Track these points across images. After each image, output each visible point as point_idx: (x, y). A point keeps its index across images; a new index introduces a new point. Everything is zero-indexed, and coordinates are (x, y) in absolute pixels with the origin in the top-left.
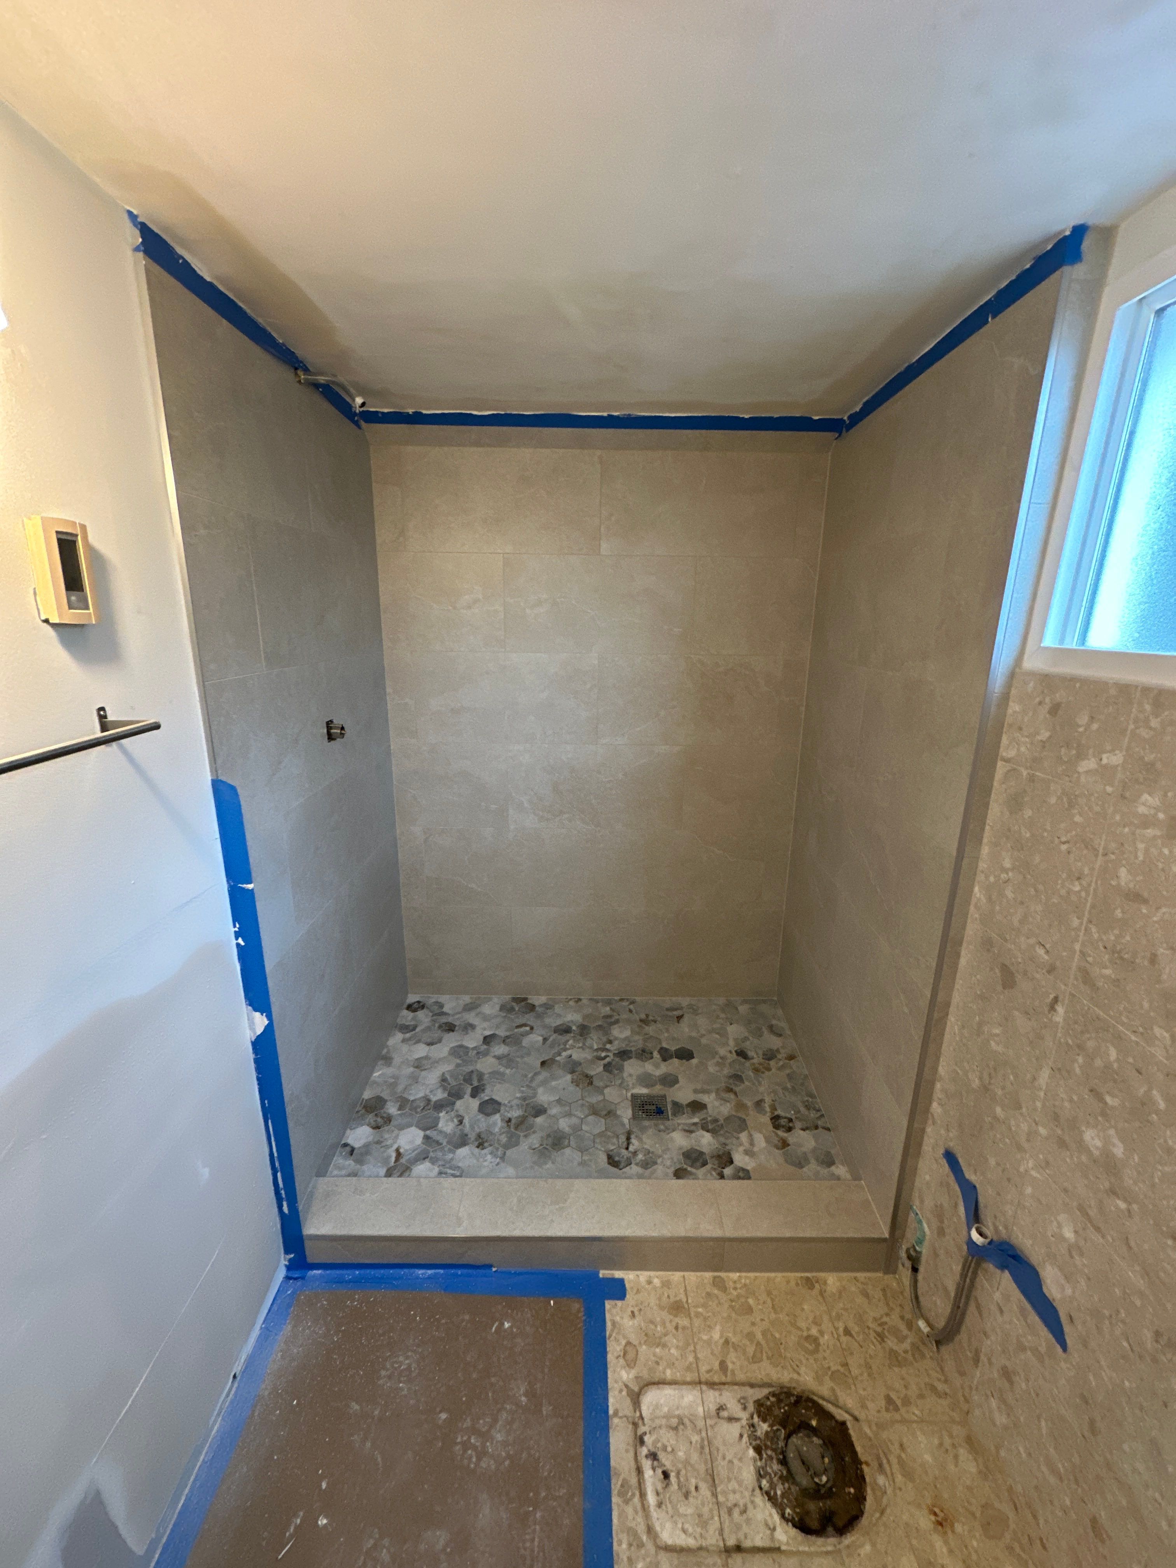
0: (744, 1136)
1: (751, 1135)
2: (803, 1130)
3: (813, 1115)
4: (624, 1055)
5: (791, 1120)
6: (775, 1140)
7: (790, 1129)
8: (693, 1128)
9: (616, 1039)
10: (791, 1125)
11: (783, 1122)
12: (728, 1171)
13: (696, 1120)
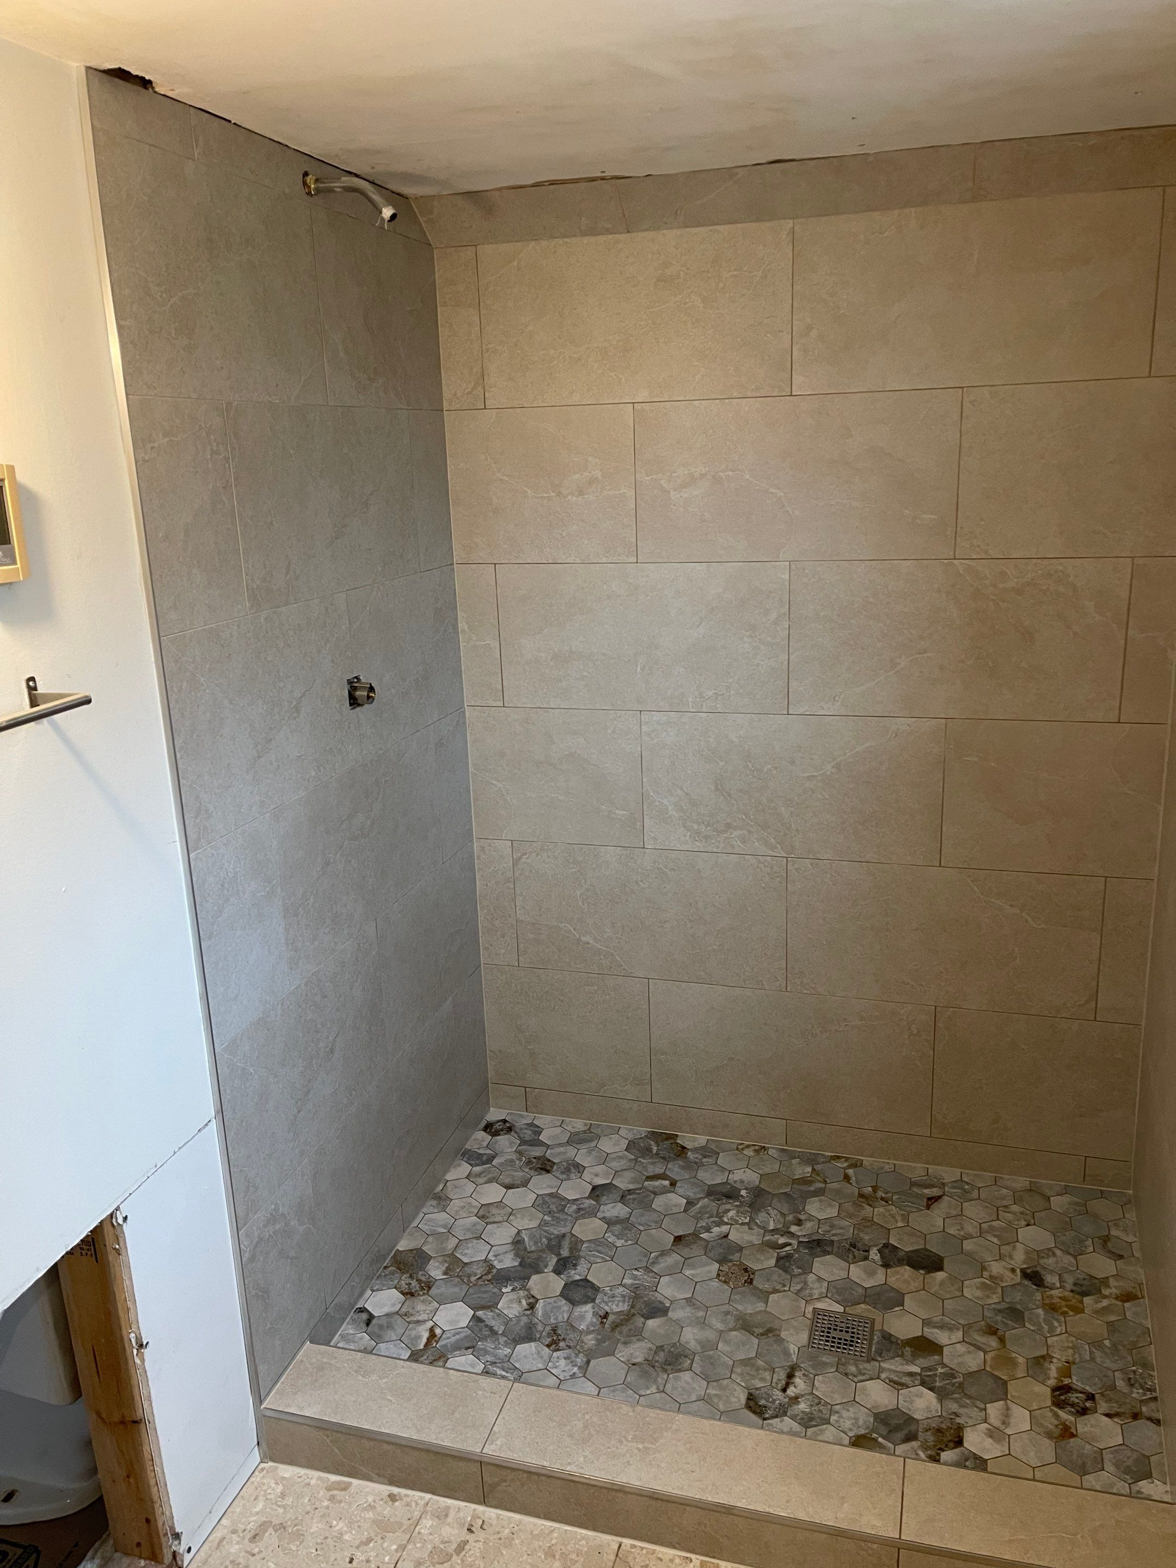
0: (994, 1410)
1: (1008, 1409)
2: (1108, 1415)
3: (1137, 1394)
4: (817, 1246)
5: (1091, 1397)
6: (1050, 1423)
7: (1083, 1412)
8: (905, 1380)
9: (811, 1218)
10: (1088, 1404)
11: (1074, 1397)
12: (946, 1456)
13: (916, 1369)
